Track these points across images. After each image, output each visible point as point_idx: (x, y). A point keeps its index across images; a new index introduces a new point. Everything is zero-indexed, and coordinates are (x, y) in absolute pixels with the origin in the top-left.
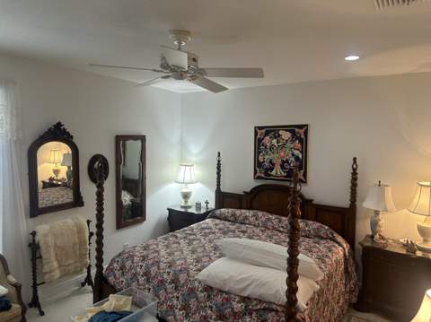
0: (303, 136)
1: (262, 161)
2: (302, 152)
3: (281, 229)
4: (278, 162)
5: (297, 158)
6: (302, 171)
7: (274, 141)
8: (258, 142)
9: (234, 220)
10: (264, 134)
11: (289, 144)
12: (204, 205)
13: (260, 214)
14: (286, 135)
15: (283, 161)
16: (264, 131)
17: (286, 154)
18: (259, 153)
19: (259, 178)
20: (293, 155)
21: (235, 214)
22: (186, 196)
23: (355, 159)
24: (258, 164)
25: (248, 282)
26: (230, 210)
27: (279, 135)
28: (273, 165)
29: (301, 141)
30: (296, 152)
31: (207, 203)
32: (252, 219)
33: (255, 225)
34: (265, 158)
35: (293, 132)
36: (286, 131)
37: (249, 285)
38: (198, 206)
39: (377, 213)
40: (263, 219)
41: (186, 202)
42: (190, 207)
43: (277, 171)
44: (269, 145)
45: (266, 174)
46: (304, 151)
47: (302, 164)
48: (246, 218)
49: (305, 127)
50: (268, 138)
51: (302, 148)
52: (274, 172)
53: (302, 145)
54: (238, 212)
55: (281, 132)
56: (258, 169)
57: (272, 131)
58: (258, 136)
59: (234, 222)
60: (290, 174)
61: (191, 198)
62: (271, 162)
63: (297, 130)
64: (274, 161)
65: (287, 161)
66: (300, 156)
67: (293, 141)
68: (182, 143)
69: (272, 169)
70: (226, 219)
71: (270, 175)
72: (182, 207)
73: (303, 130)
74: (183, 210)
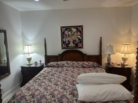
0: (81, 30)
1: (65, 41)
2: (81, 36)
3: (79, 66)
4: (71, 41)
5: (79, 39)
6: (81, 44)
7: (70, 33)
8: (63, 34)
9: (58, 66)
10: (65, 30)
11: (76, 34)
12: (39, 62)
13: (69, 62)
14: (74, 30)
15: (73, 40)
16: (65, 28)
17: (74, 38)
18: (63, 38)
19: (64, 48)
20: (77, 38)
21: (58, 64)
22: (29, 60)
23: (101, 38)
24: (63, 42)
25: (107, 94)
26: (55, 63)
27: (72, 30)
28: (70, 42)
29: (80, 32)
30: (79, 37)
31: (40, 61)
32: (66, 65)
33: (68, 67)
34: (66, 40)
35: (77, 29)
36: (74, 28)
37: (108, 95)
38: (36, 63)
39: (109, 55)
40: (71, 64)
41: (29, 62)
42: (32, 64)
43: (72, 45)
44: (67, 34)
45: (67, 46)
46: (82, 36)
47: (81, 41)
48: (63, 64)
49: (81, 26)
50: (67, 31)
51: (81, 35)
52: (70, 45)
53: (81, 33)
54: (59, 63)
55: (72, 29)
56: (63, 44)
57: (68, 28)
58: (63, 31)
59: (58, 67)
60: (77, 45)
61: (32, 61)
62: (69, 41)
63: (79, 28)
64: (70, 41)
65: (75, 40)
66: (80, 38)
67: (77, 32)
68: (23, 35)
69: (69, 44)
70: (54, 67)
71: (69, 46)
72: (28, 65)
73: (81, 28)
74: (28, 66)
